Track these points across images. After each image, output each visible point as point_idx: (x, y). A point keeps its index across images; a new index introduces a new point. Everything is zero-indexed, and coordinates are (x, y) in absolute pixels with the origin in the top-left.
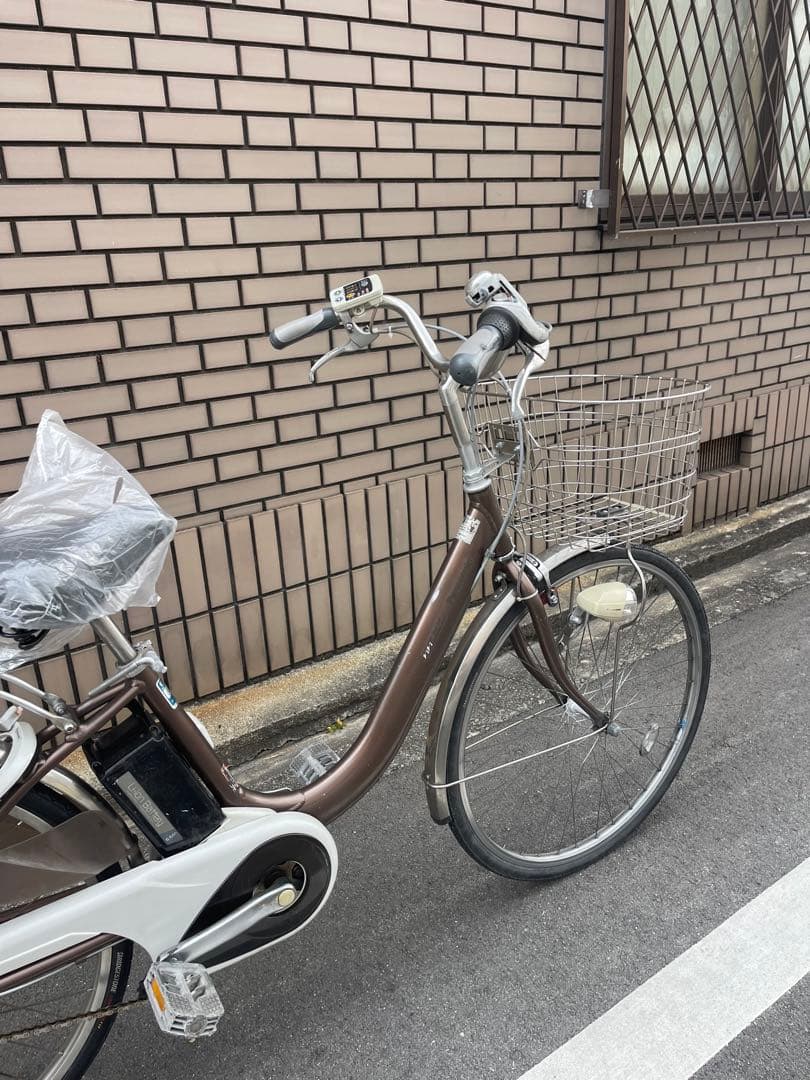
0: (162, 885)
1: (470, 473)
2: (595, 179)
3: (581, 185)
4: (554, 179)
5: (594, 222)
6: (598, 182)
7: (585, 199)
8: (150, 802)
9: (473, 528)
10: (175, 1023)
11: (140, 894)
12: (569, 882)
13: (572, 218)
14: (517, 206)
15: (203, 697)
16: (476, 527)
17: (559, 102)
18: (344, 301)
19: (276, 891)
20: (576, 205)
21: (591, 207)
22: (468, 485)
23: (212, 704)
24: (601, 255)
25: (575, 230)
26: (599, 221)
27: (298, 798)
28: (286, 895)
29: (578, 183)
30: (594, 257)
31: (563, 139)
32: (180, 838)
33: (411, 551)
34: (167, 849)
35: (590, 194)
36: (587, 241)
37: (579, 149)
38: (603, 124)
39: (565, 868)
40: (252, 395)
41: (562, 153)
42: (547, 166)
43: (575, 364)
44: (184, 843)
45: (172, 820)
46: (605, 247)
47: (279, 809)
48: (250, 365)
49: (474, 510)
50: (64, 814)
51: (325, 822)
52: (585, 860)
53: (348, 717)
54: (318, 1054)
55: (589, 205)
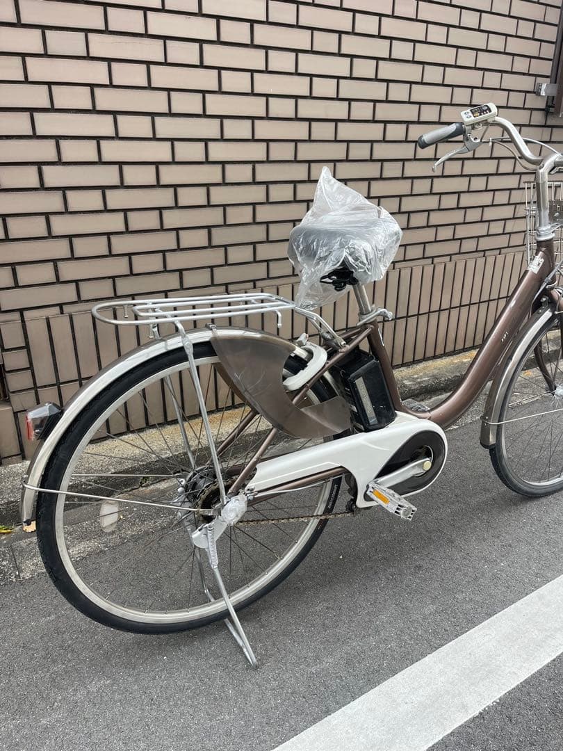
0: (370, 445)
1: (543, 228)
2: (547, 77)
3: (539, 80)
4: (524, 74)
5: (543, 106)
6: (549, 79)
7: (541, 89)
8: (368, 397)
9: (539, 264)
10: (398, 509)
11: (360, 448)
12: (544, 500)
13: (532, 101)
14: (500, 89)
16: (541, 263)
17: (533, 23)
18: (473, 118)
19: (423, 460)
20: (534, 93)
21: (544, 95)
22: (540, 236)
24: (545, 129)
25: (532, 109)
26: (547, 105)
27: (428, 415)
28: (427, 463)
29: (538, 78)
30: (540, 130)
31: (531, 48)
32: (377, 422)
33: (408, 316)
34: (370, 428)
35: (544, 86)
36: (538, 118)
37: (541, 56)
38: (557, 40)
39: (543, 491)
41: (531, 57)
42: (521, 64)
43: (519, 202)
44: (377, 426)
45: (375, 410)
46: (548, 123)
47: (420, 418)
49: (541, 252)
50: (327, 397)
51: (443, 429)
52: (554, 489)
54: (419, 567)
55: (543, 93)
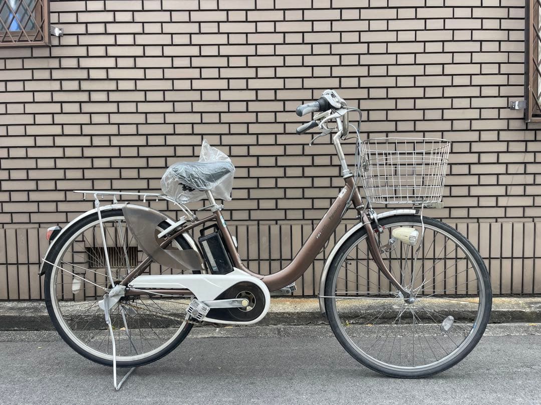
0: (207, 281)
2: (522, 96)
3: (512, 99)
4: (495, 97)
5: (521, 116)
6: (522, 98)
7: (515, 106)
8: (210, 253)
9: (343, 192)
14: (471, 108)
15: (295, 296)
19: (242, 299)
20: (509, 108)
21: (518, 108)
23: (298, 300)
24: (527, 132)
25: (508, 119)
27: (262, 276)
28: (245, 302)
29: (510, 98)
31: (500, 80)
32: (218, 270)
34: (213, 272)
35: (517, 103)
36: (516, 124)
37: (510, 84)
40: (331, 177)
41: (499, 86)
42: (489, 91)
44: (219, 272)
45: (216, 262)
48: (331, 165)
53: (353, 323)
